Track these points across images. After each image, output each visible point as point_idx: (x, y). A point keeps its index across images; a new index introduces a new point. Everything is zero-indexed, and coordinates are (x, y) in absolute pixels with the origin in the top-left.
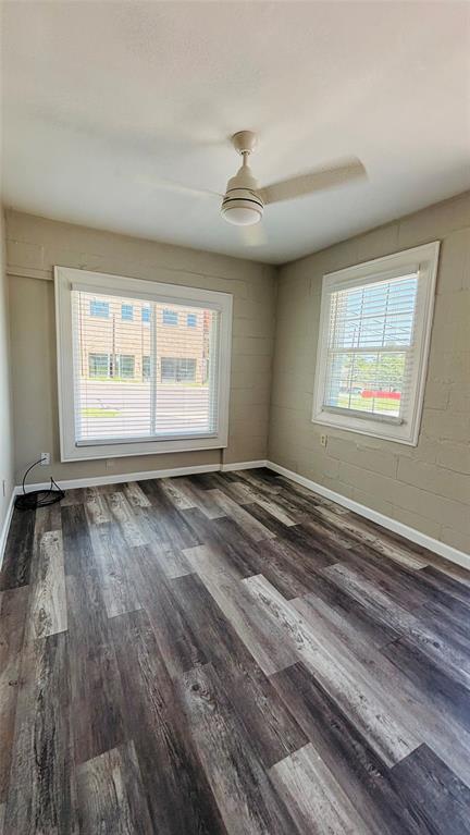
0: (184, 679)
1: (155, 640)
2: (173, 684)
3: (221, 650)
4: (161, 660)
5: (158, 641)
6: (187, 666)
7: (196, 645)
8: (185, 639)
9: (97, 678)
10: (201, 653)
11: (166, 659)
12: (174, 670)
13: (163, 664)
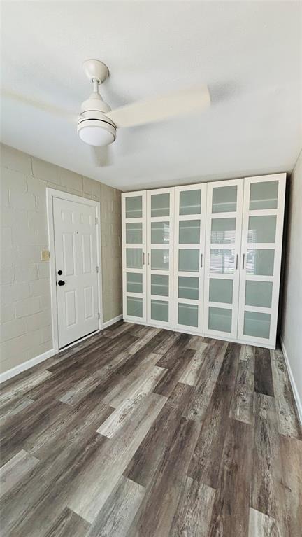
0: (198, 419)
1: (196, 446)
2: (203, 421)
3: (172, 417)
4: (200, 434)
5: (196, 443)
6: (192, 423)
7: (179, 427)
8: (181, 434)
9: (236, 451)
10: (181, 423)
11: (199, 433)
12: (199, 426)
13: (201, 431)
